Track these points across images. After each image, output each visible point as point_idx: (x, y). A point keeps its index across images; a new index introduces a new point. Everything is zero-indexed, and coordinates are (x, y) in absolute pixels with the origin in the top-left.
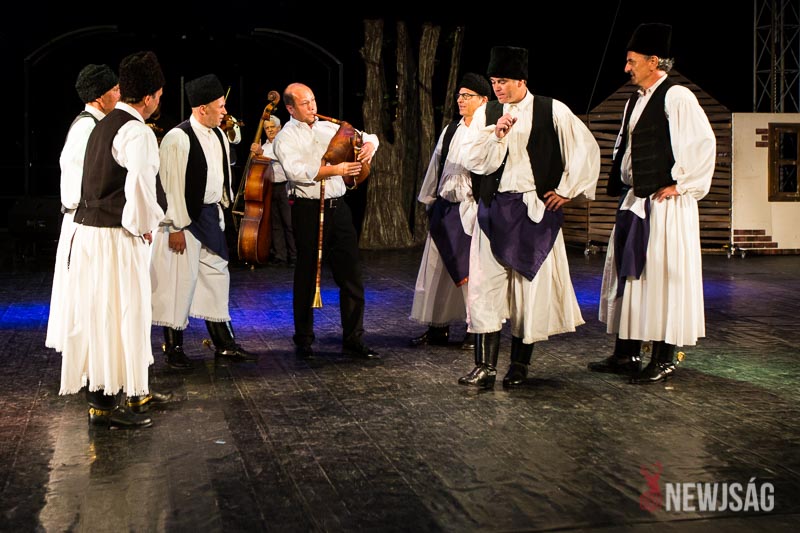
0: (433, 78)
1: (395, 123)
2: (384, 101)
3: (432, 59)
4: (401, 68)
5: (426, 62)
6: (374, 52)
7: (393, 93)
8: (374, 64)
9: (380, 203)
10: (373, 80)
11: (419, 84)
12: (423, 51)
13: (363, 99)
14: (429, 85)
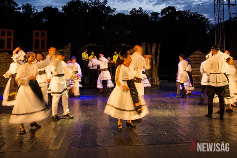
0: (155, 54)
5: (154, 50)
12: (153, 48)
14: (154, 55)
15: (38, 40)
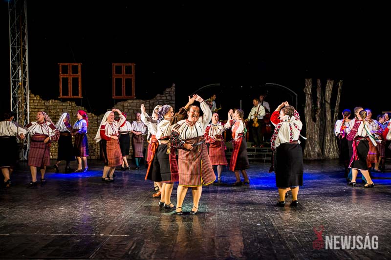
0: (331, 99)
1: (316, 115)
2: (312, 107)
3: (330, 92)
4: (319, 96)
5: (328, 93)
6: (309, 90)
7: (316, 105)
8: (308, 94)
9: (311, 143)
10: (308, 100)
11: (325, 101)
12: (327, 90)
13: (304, 106)
14: (329, 102)
15: (121, 79)
